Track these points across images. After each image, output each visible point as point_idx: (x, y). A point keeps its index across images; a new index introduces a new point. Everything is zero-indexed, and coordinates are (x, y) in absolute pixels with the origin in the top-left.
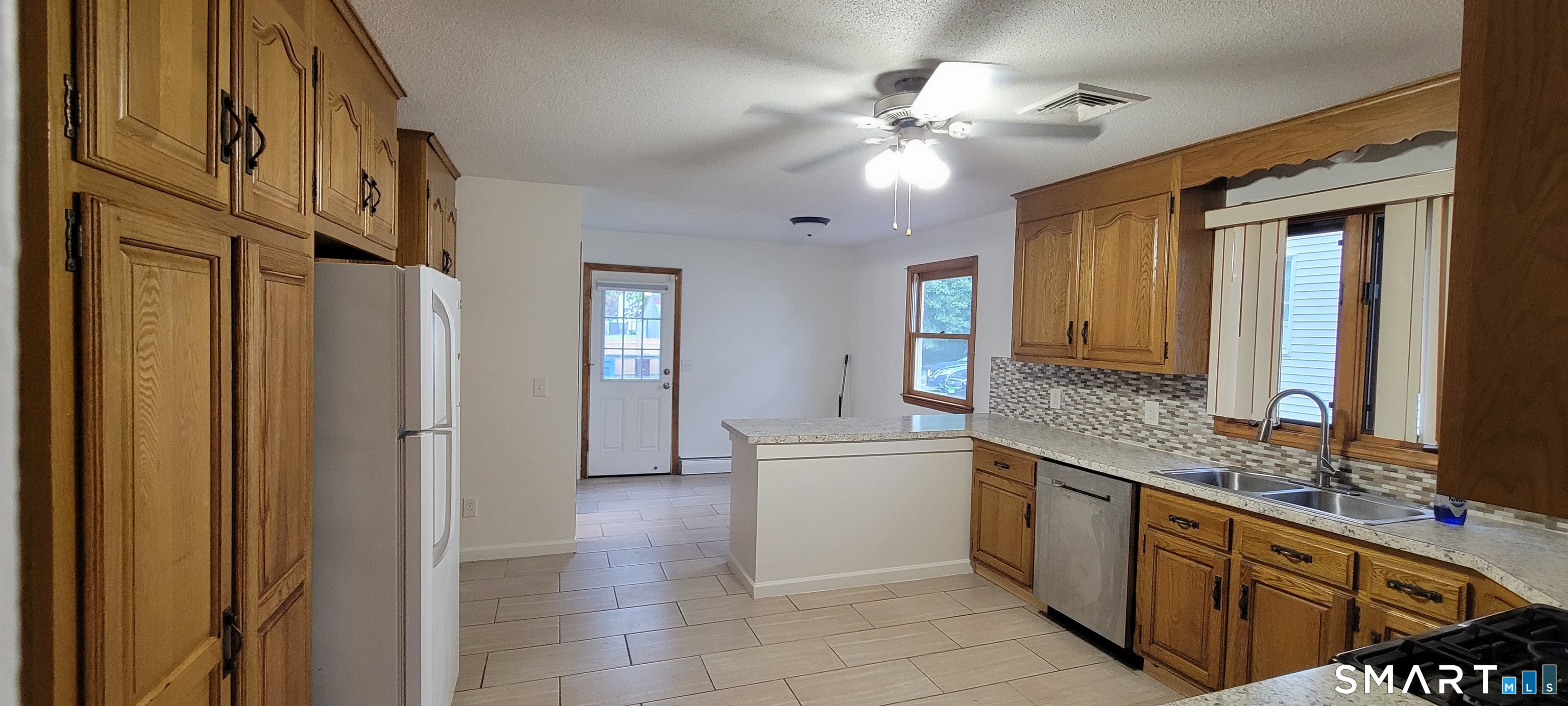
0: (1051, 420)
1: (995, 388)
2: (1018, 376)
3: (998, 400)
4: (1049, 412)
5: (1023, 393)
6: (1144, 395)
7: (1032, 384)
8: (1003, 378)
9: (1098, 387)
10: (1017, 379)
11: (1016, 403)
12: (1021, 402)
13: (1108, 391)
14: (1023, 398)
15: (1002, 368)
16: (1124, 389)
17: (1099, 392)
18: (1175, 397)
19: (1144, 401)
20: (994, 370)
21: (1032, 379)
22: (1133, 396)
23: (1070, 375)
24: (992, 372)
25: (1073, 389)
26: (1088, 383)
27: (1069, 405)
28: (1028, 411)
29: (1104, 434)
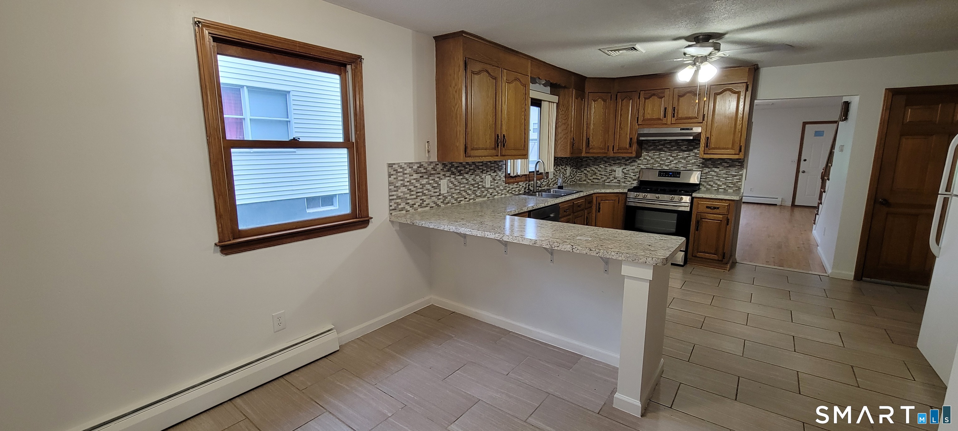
0: (442, 202)
1: (395, 191)
2: (415, 176)
3: (397, 201)
4: (440, 197)
5: (421, 188)
6: (485, 173)
7: (427, 180)
8: (401, 180)
9: (466, 173)
10: (414, 179)
11: (415, 199)
12: (419, 196)
13: (471, 175)
14: (421, 192)
15: (399, 172)
16: (478, 172)
17: (467, 176)
18: (495, 171)
19: (485, 177)
20: (392, 175)
21: (427, 176)
22: (481, 174)
23: (452, 169)
24: (390, 177)
25: (453, 178)
26: (462, 172)
27: (452, 189)
28: (425, 201)
29: (470, 199)
